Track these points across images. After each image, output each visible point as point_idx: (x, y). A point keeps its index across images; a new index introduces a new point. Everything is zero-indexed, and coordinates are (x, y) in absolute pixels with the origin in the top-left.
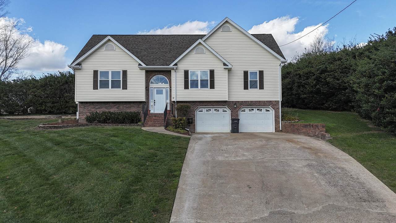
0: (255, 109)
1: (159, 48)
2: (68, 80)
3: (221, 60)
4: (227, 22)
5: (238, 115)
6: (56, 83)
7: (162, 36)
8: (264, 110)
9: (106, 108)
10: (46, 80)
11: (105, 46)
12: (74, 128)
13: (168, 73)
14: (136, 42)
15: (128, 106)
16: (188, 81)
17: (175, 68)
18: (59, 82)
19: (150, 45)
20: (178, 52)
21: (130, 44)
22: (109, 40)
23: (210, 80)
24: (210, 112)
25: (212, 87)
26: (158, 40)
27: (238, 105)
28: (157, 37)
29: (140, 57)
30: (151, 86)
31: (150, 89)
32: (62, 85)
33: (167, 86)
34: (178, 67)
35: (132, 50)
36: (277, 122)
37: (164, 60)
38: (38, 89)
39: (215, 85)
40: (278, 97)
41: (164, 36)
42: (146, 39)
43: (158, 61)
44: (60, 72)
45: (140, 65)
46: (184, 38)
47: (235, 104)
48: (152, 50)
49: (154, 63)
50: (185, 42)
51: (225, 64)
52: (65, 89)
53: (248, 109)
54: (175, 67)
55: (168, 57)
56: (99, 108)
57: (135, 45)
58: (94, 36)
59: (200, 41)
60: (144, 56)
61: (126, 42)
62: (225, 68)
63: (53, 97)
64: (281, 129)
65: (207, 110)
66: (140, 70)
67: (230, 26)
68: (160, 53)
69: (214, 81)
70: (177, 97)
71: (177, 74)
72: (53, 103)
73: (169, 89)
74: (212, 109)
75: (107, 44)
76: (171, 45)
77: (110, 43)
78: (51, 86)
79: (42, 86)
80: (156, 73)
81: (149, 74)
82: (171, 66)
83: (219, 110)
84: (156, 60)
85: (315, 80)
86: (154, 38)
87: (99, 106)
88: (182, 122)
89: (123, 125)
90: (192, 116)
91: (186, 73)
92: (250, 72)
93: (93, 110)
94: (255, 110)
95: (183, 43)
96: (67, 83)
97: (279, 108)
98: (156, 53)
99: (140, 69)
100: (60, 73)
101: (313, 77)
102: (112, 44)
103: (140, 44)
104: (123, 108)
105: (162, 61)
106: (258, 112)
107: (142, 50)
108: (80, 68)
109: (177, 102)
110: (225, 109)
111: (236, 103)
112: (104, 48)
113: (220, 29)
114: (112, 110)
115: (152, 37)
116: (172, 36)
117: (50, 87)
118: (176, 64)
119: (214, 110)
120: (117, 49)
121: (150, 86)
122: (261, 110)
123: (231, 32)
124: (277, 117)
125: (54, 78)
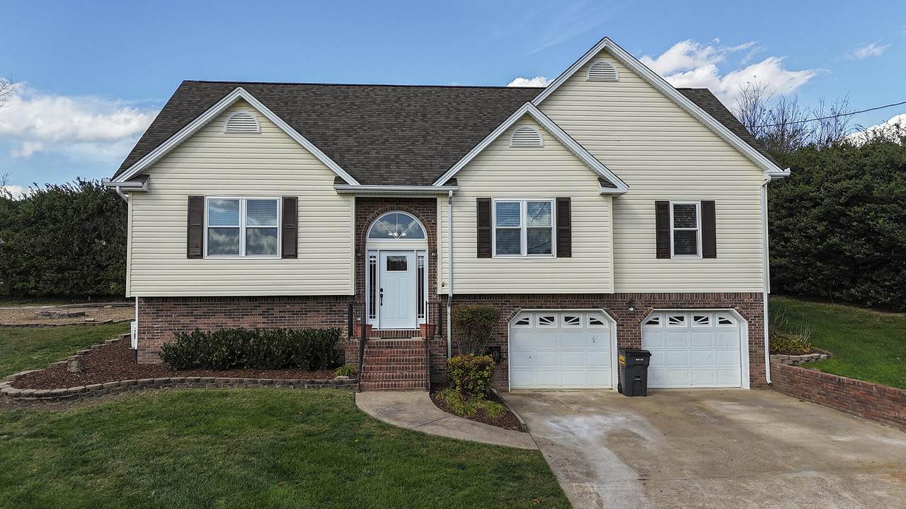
0: (689, 317)
1: (390, 127)
2: (105, 205)
3: (591, 169)
4: (605, 51)
5: (638, 338)
6: (70, 212)
7: (393, 90)
8: (713, 320)
9: (228, 314)
10: (40, 206)
11: (227, 120)
12: (121, 394)
13: (426, 206)
14: (317, 107)
15: (297, 308)
16: (489, 231)
17: (451, 193)
18: (77, 211)
19: (362, 117)
20: (449, 139)
21: (301, 113)
22: (241, 101)
23: (559, 231)
24: (553, 326)
25: (565, 250)
26: (383, 102)
27: (638, 304)
28: (380, 93)
29: (337, 155)
30: (372, 244)
31: (368, 254)
32: (87, 219)
33: (422, 244)
34: (463, 188)
35: (309, 133)
36: (755, 359)
37: (413, 166)
38: (17, 231)
39: (573, 244)
40: (759, 282)
41: (399, 90)
42: (345, 98)
43: (393, 168)
44: (82, 180)
45: (339, 180)
46: (457, 96)
47: (631, 303)
48: (371, 133)
49: (381, 176)
50: (466, 110)
51: (604, 182)
52: (95, 229)
53: (668, 317)
54: (451, 189)
55: (424, 157)
56: (205, 315)
57: (314, 116)
58: (185, 83)
59: (528, 107)
60: (348, 151)
61: (286, 103)
62: (603, 195)
63: (61, 253)
64: (769, 381)
65: (541, 320)
66: (339, 198)
67: (615, 66)
68: (399, 143)
69: (569, 231)
70: (456, 281)
71: (455, 209)
72: (61, 269)
73: (426, 255)
74: (556, 319)
75: (234, 114)
76: (424, 116)
77: (245, 111)
78: (55, 221)
79: (27, 223)
80: (388, 206)
81: (366, 207)
82: (439, 185)
83: (578, 320)
84: (387, 166)
85: (820, 220)
86: (368, 94)
87: (206, 310)
88: (486, 374)
89: (290, 384)
90: (499, 338)
91: (484, 206)
92: (675, 206)
93: (185, 320)
94: (689, 321)
95: (458, 110)
96: (100, 211)
97: (761, 316)
98: (383, 143)
99: (340, 194)
100: (82, 183)
101: (815, 211)
102: (249, 113)
103: (330, 114)
104: (282, 314)
105: (405, 167)
106: (696, 325)
107: (337, 130)
108: (145, 188)
109: (455, 296)
110: (598, 318)
111: (632, 299)
112: (224, 126)
113: (584, 74)
114: (247, 324)
115: (363, 91)
116: (421, 89)
117: (51, 226)
118: (452, 181)
119: (563, 319)
120: (267, 130)
121: (368, 247)
122: (707, 319)
123: (617, 81)
124: (755, 341)
125: (63, 200)
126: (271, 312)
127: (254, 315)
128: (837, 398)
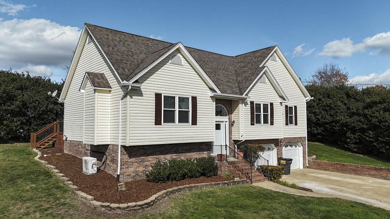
0: (289, 145)
3: (278, 93)
5: (282, 154)
13: (228, 103)
16: (254, 115)
25: (272, 123)
27: (282, 141)
36: (304, 158)
39: (274, 120)
40: (305, 134)
53: (285, 145)
59: (266, 68)
64: (307, 166)
67: (276, 56)
69: (273, 115)
70: (245, 134)
73: (227, 123)
75: (174, 54)
80: (217, 102)
82: (244, 95)
83: (265, 148)
91: (252, 105)
92: (289, 107)
97: (305, 145)
102: (179, 55)
110: (270, 147)
112: (169, 60)
120: (185, 64)
123: (277, 62)
124: (304, 153)
126: (178, 150)
127: (172, 152)
128: (341, 169)
